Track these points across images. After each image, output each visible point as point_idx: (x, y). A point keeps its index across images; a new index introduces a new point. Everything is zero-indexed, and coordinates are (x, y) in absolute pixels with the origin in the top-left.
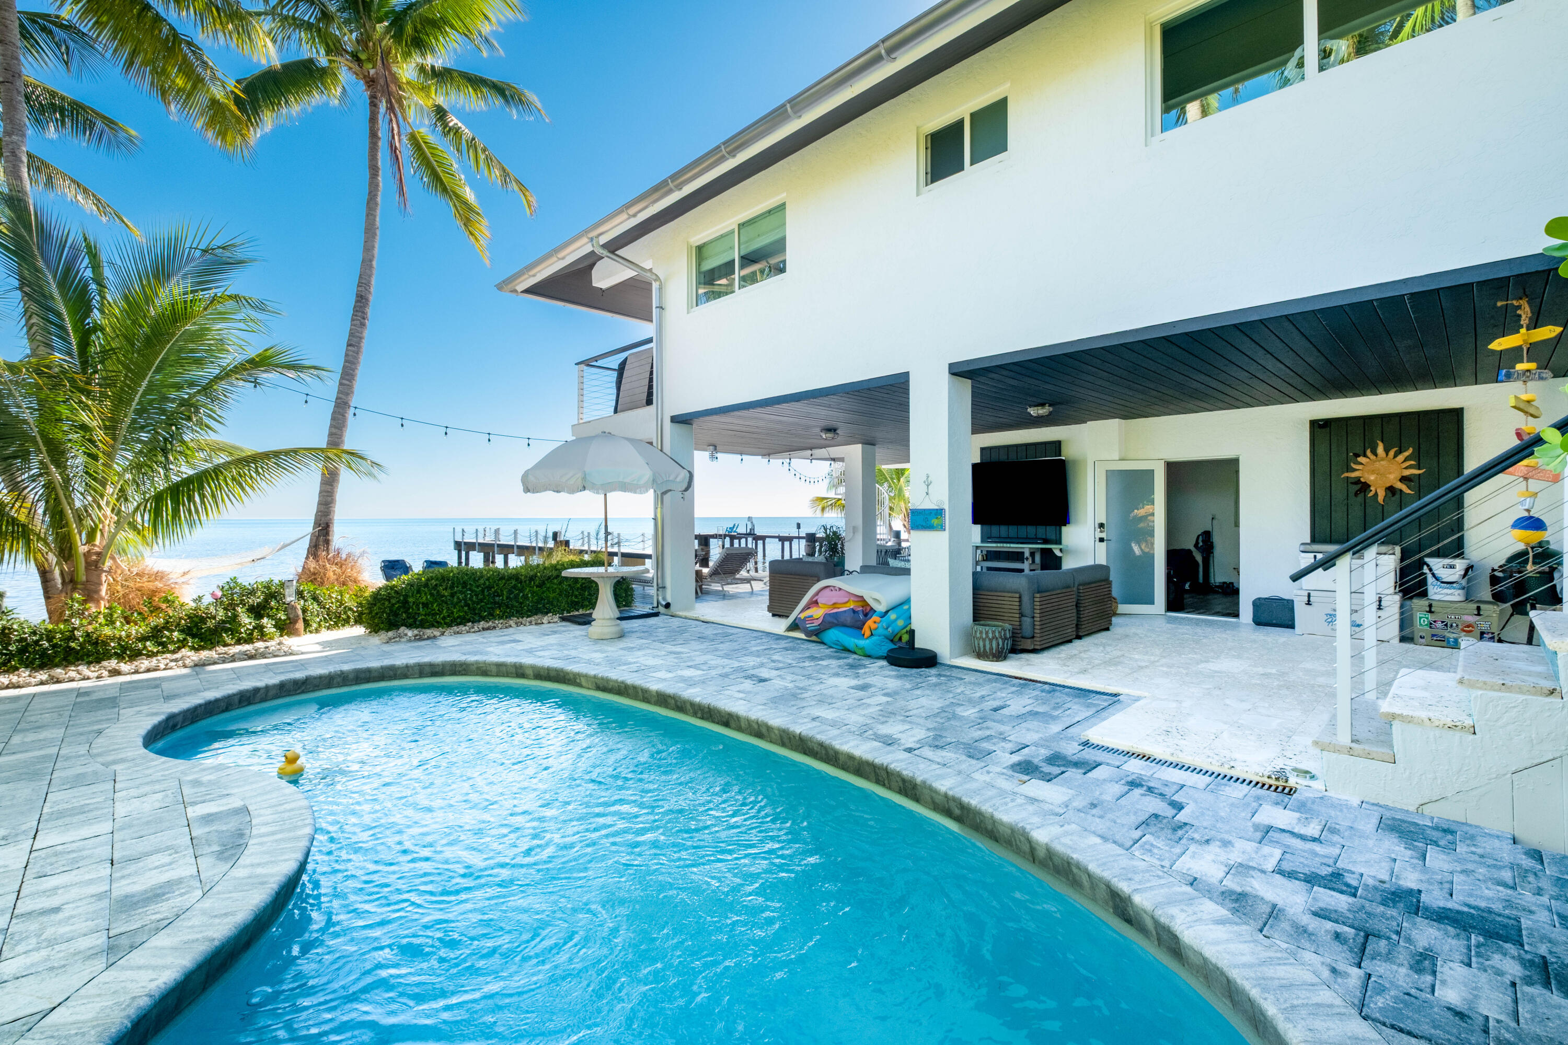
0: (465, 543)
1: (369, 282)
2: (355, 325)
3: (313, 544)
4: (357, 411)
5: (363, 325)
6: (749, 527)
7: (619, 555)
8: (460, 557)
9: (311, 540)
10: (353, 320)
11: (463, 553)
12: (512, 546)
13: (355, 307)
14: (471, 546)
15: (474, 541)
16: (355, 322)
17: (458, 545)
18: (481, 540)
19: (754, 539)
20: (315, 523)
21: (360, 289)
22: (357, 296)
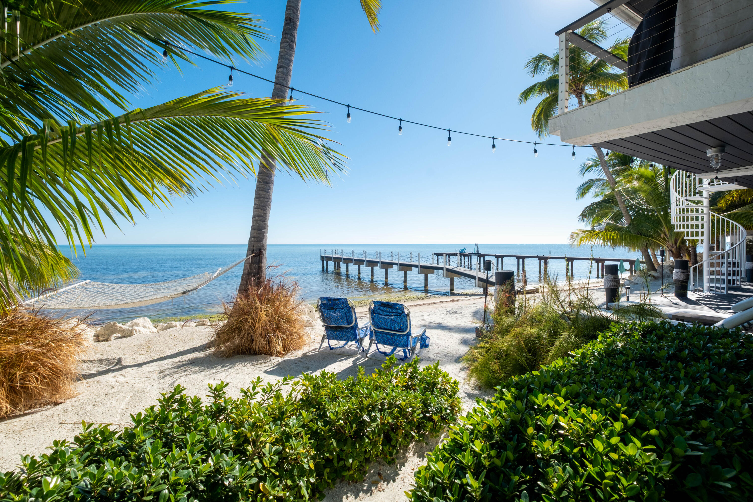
0: (326, 257)
1: (297, 6)
2: (284, 47)
3: (247, 272)
4: (294, 93)
5: (291, 48)
6: (476, 249)
7: (419, 267)
8: (323, 264)
9: (245, 267)
10: (282, 43)
11: (325, 262)
12: (351, 260)
13: (284, 30)
14: (329, 259)
15: (331, 256)
16: (284, 45)
17: (323, 258)
18: (334, 256)
19: (478, 256)
20: (249, 250)
21: (288, 12)
22: (286, 19)
